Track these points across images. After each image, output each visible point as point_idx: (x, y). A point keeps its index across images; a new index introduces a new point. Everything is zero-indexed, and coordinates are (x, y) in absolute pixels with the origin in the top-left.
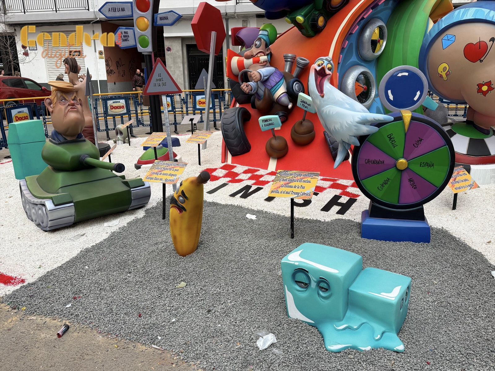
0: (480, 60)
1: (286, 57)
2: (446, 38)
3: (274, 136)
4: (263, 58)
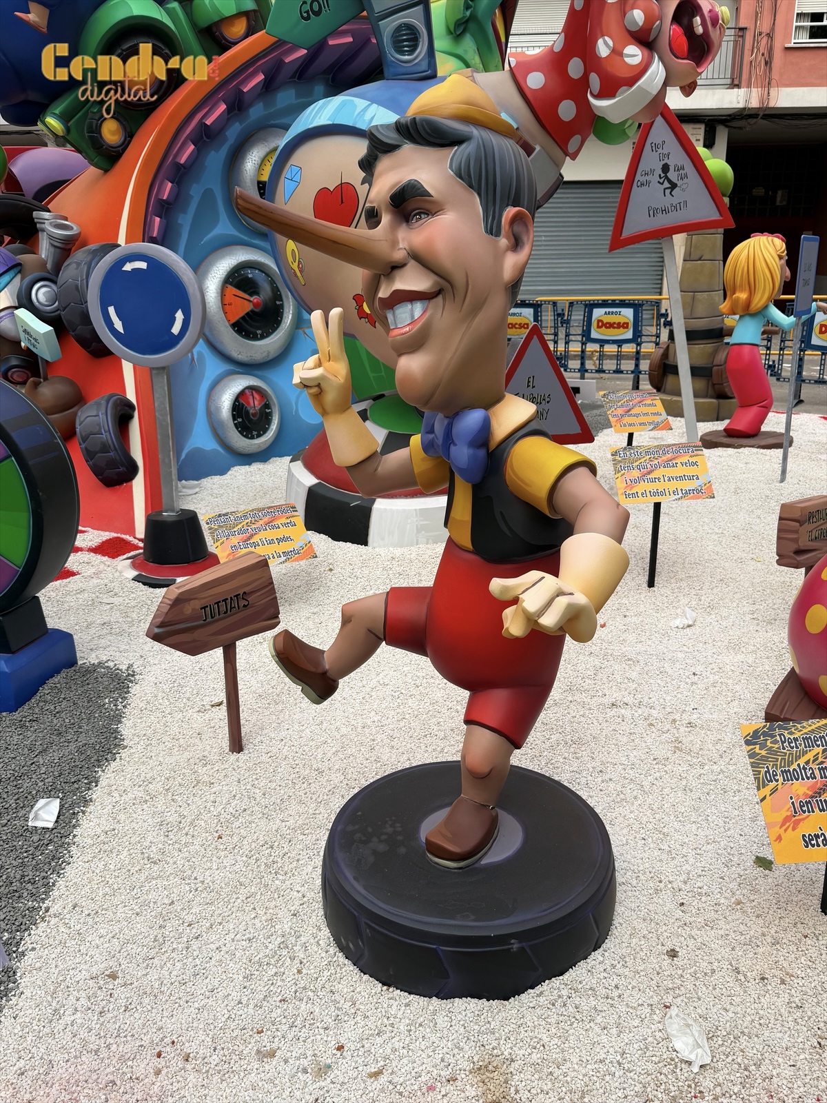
2: (290, 175)
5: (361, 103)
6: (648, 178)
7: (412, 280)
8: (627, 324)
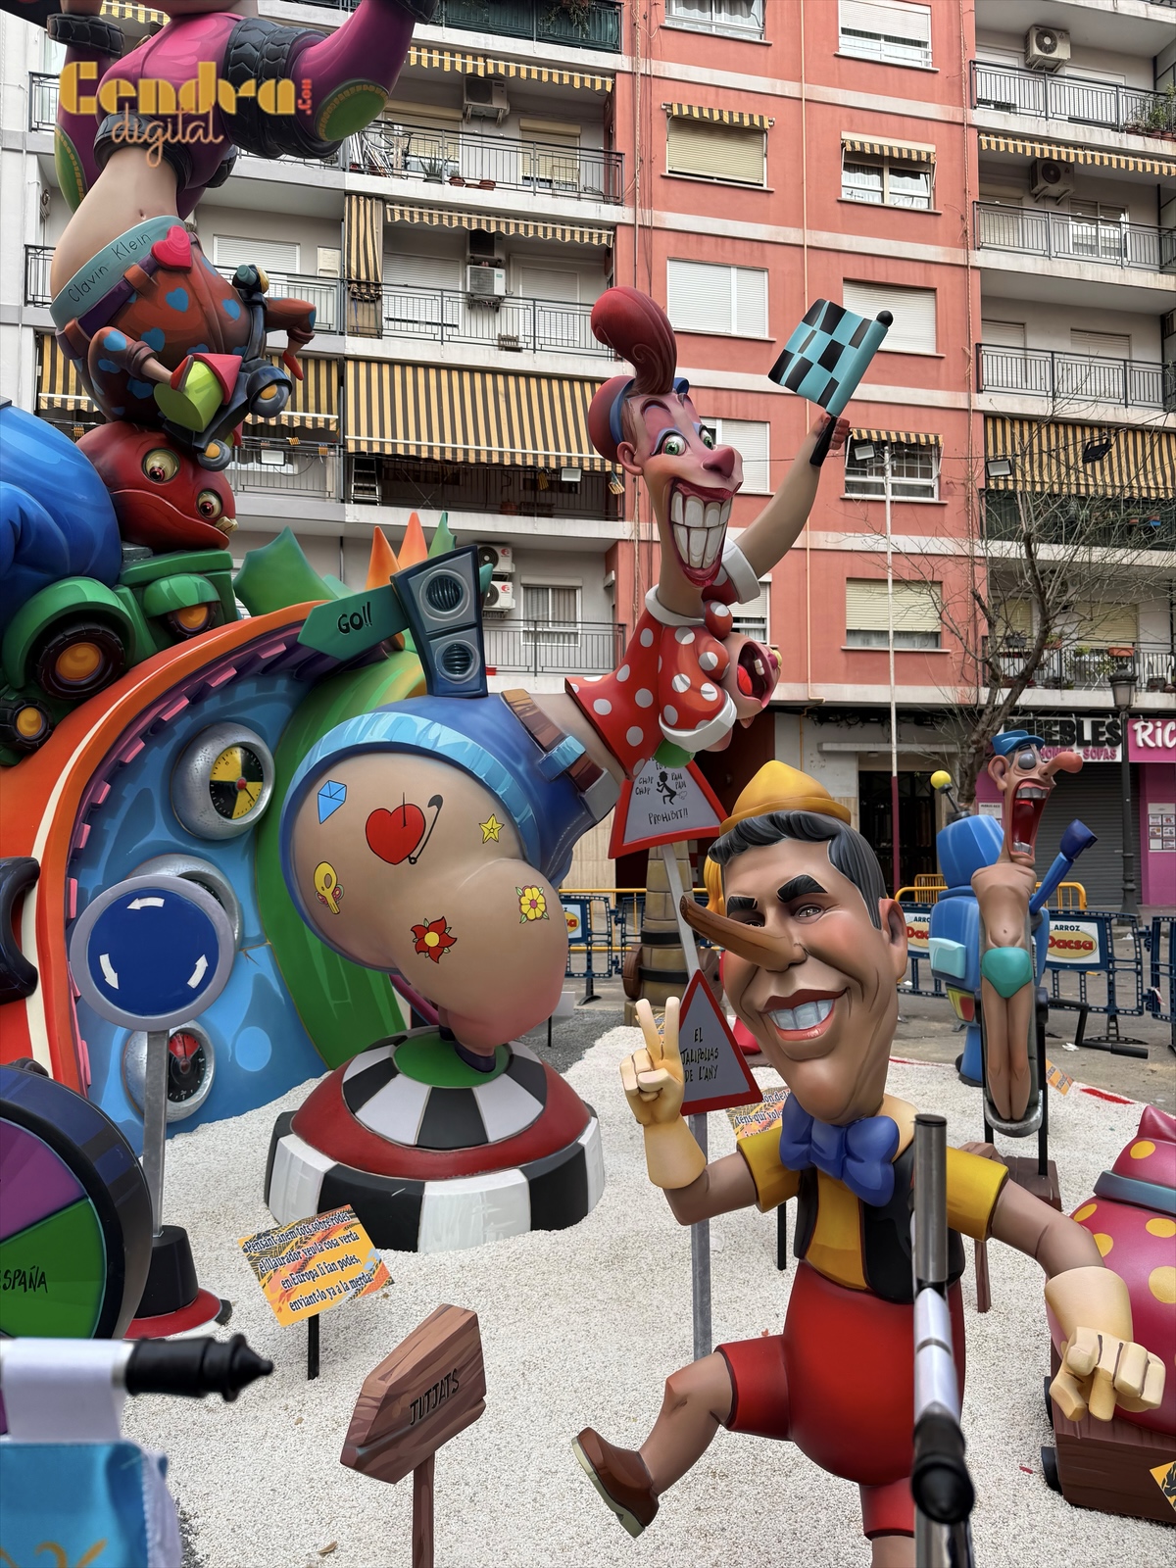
0: (409, 856)
2: (325, 791)
5: (422, 722)
6: (648, 785)
7: (811, 978)
8: (575, 921)
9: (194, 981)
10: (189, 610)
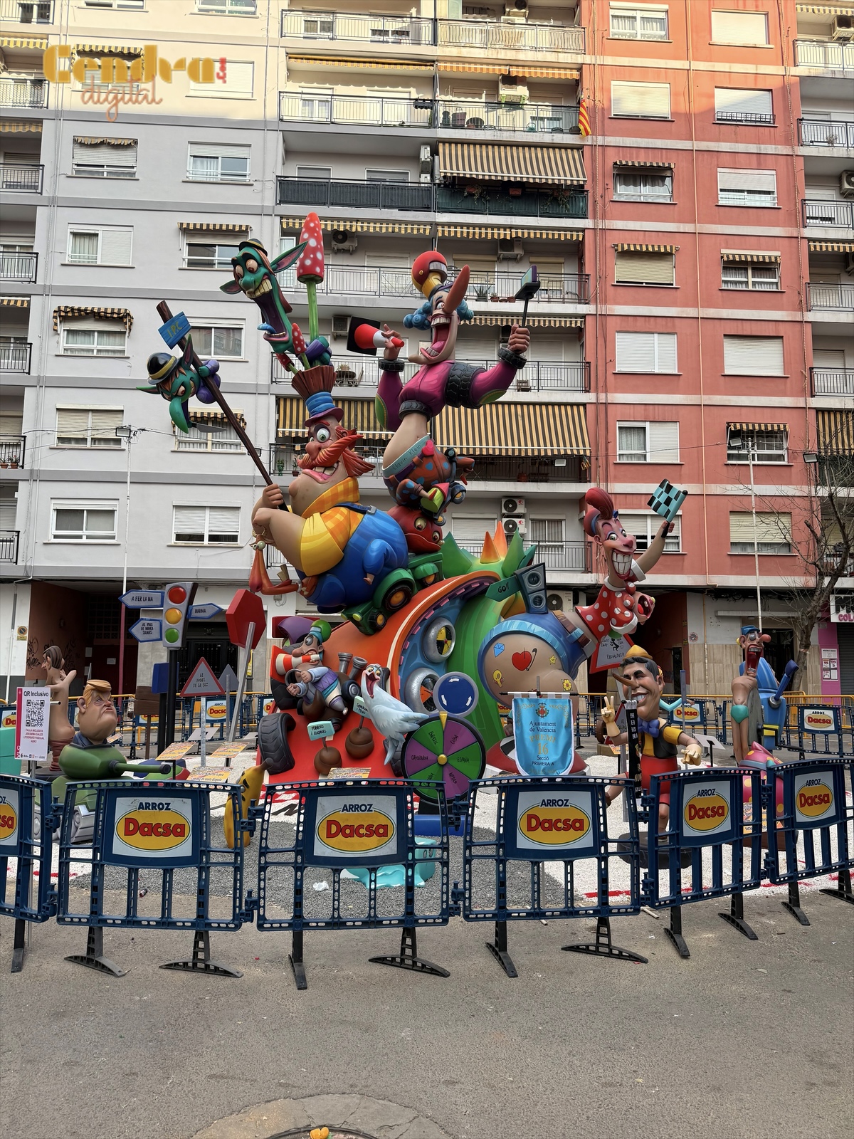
0: (527, 668)
1: (341, 656)
2: (497, 646)
3: (325, 746)
4: (315, 657)
5: (529, 624)
6: (607, 643)
9: (468, 704)
10: (429, 576)
